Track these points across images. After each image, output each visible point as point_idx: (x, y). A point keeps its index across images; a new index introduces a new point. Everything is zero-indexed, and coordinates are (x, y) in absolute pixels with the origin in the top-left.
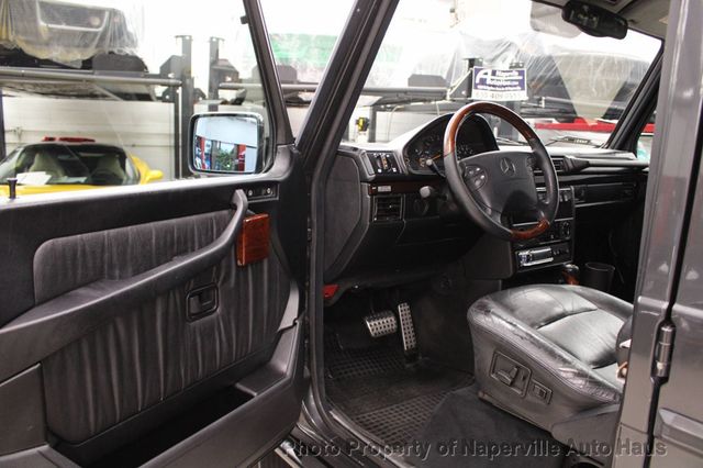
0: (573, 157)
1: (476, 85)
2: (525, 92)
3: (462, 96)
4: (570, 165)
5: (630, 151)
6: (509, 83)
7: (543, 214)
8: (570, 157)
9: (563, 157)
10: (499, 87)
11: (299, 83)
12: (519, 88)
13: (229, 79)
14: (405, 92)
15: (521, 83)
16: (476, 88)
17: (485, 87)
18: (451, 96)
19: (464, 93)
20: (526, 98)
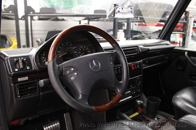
0: (142, 47)
1: (116, 13)
2: (133, 15)
3: (112, 16)
4: (140, 50)
5: (167, 40)
6: (127, 12)
7: (119, 91)
8: (140, 46)
9: (137, 46)
10: (124, 13)
11: (56, 13)
12: (131, 13)
13: (32, 13)
14: (93, 15)
15: (132, 12)
16: (116, 14)
17: (119, 13)
18: (108, 17)
19: (113, 15)
20: (133, 17)
